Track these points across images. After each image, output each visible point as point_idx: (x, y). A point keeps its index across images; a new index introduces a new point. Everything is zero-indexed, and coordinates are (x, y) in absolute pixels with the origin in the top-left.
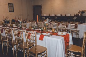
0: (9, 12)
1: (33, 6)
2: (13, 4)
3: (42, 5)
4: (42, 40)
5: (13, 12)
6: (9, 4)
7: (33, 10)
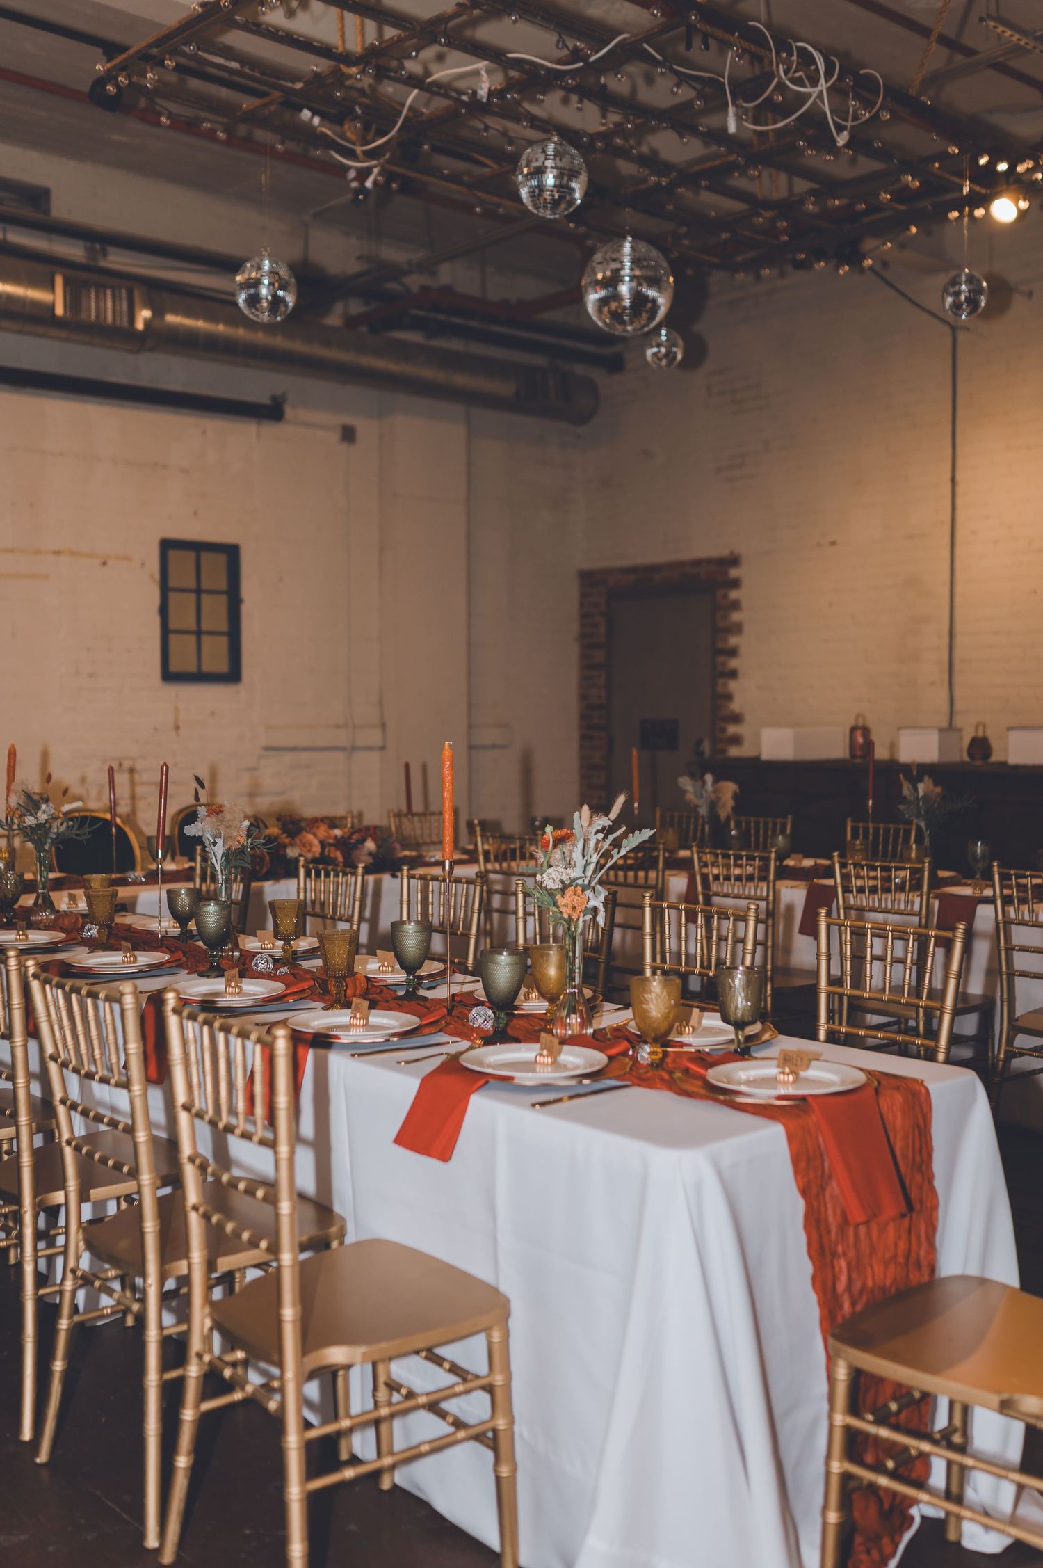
0: (168, 676)
1: (589, 579)
2: (231, 552)
3: (734, 561)
4: (445, 1155)
5: (233, 675)
6: (167, 546)
7: (587, 643)
